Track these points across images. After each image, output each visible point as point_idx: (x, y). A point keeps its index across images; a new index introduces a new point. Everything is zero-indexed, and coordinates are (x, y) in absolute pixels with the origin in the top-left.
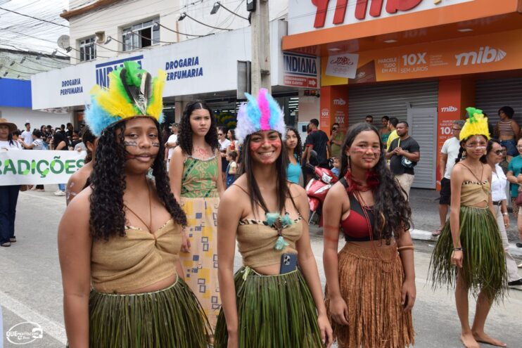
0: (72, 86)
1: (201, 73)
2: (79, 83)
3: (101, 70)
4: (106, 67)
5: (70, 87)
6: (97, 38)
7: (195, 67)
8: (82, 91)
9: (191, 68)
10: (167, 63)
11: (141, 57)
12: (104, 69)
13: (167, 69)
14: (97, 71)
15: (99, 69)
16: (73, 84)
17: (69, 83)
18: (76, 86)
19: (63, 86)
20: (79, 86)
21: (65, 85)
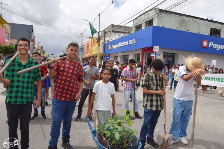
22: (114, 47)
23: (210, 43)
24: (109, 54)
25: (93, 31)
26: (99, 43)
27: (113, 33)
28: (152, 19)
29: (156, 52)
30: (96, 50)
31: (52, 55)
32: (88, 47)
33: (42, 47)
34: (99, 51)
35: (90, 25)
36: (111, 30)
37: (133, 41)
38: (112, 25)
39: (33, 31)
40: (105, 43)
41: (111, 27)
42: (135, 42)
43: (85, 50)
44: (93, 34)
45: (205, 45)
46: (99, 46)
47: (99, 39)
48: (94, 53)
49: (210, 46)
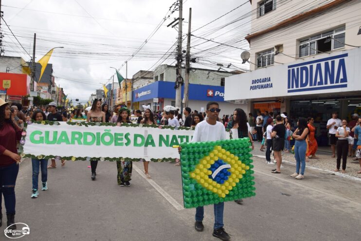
3: (293, 70)
4: (300, 67)
5: (259, 84)
6: (275, 50)
8: (272, 86)
11: (345, 55)
12: (298, 69)
14: (289, 71)
15: (291, 69)
16: (263, 81)
17: (259, 81)
18: (266, 83)
19: (253, 83)
20: (268, 83)
21: (255, 83)
22: (139, 95)
23: (216, 92)
25: (120, 79)
26: (126, 91)
29: (156, 103)
30: (124, 97)
31: (77, 100)
32: (119, 92)
33: (62, 89)
34: (126, 99)
35: (117, 72)
36: (140, 76)
37: (149, 92)
38: (141, 71)
39: (52, 71)
40: (133, 90)
41: (140, 73)
42: (150, 93)
43: (117, 96)
44: (120, 83)
45: (210, 95)
46: (126, 94)
47: (126, 87)
48: (124, 100)
49: (216, 95)
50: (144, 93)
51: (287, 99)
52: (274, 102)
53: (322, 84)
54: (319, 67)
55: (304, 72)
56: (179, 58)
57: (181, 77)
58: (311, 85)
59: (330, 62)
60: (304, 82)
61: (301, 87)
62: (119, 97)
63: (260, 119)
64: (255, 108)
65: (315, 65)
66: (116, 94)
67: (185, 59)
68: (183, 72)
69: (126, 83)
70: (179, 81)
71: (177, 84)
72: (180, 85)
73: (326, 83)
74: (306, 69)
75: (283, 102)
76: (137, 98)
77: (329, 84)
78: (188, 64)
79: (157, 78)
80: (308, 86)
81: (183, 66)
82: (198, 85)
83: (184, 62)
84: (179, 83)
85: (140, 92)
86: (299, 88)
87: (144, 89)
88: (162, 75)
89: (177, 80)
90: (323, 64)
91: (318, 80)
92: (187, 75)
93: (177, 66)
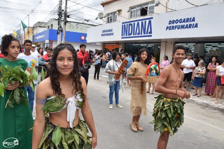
0: (108, 32)
1: (196, 26)
2: (112, 31)
3: (125, 25)
4: (128, 24)
5: (106, 33)
6: (117, 13)
7: (192, 23)
8: (113, 35)
9: (188, 23)
10: (170, 21)
11: (152, 18)
12: (127, 25)
13: (170, 24)
14: (123, 25)
15: (124, 24)
16: (108, 31)
17: (106, 31)
18: (110, 32)
19: (103, 32)
20: (111, 32)
21: (104, 32)
22: (37, 38)
24: (37, 42)
25: (24, 27)
26: (29, 35)
27: (39, 28)
28: (52, 24)
29: (47, 43)
35: (22, 22)
36: (38, 25)
37: (43, 36)
38: (39, 22)
40: (36, 34)
41: (38, 23)
42: (44, 37)
44: (24, 29)
45: (83, 39)
47: (29, 32)
50: (40, 37)
51: (123, 43)
52: (115, 44)
53: (139, 34)
54: (138, 24)
55: (130, 26)
56: (60, 14)
57: (61, 27)
58: (134, 35)
59: (144, 21)
60: (130, 33)
61: (129, 35)
62: (24, 39)
63: (109, 54)
64: (106, 47)
65: (136, 23)
66: (22, 37)
67: (63, 15)
68: (62, 24)
69: (28, 30)
70: (60, 29)
71: (59, 31)
72: (61, 32)
73: (141, 34)
74: (131, 25)
75: (120, 44)
76: (36, 39)
77: (143, 35)
78: (65, 19)
79: (49, 27)
80: (132, 35)
81: (62, 19)
82: (75, 32)
83: (63, 17)
84: (60, 31)
85: (38, 36)
86: (128, 36)
87: (40, 34)
88: (52, 25)
89: (58, 29)
90: (140, 22)
91: (138, 32)
92: (65, 26)
93: (58, 19)
